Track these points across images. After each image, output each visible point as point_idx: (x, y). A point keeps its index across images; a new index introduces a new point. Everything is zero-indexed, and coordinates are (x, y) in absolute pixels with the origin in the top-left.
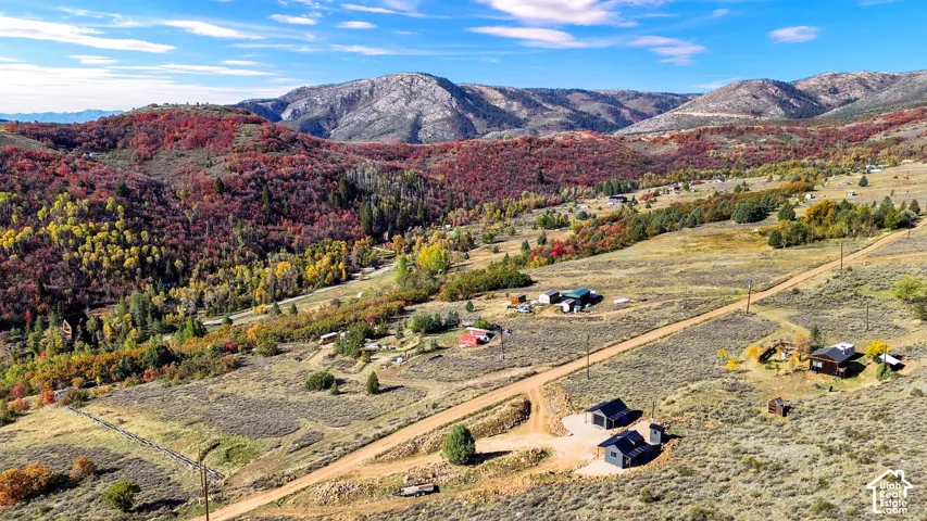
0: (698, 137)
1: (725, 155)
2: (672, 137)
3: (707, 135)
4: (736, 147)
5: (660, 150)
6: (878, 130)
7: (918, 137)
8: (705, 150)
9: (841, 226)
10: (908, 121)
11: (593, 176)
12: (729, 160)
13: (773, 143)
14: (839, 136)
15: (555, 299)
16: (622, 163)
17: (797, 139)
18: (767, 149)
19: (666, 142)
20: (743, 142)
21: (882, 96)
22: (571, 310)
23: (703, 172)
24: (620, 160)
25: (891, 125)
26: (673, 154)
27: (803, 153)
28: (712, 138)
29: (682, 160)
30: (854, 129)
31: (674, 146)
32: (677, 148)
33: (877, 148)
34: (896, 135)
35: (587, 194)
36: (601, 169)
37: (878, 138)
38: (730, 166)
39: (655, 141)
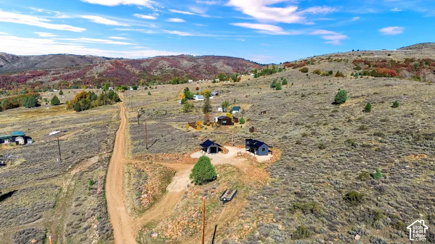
6: (29, 78)
7: (49, 81)
10: (41, 75)
14: (13, 80)
21: (16, 65)
22: (26, 142)
25: (34, 76)
30: (18, 77)
33: (33, 85)
34: (39, 80)
37: (31, 81)
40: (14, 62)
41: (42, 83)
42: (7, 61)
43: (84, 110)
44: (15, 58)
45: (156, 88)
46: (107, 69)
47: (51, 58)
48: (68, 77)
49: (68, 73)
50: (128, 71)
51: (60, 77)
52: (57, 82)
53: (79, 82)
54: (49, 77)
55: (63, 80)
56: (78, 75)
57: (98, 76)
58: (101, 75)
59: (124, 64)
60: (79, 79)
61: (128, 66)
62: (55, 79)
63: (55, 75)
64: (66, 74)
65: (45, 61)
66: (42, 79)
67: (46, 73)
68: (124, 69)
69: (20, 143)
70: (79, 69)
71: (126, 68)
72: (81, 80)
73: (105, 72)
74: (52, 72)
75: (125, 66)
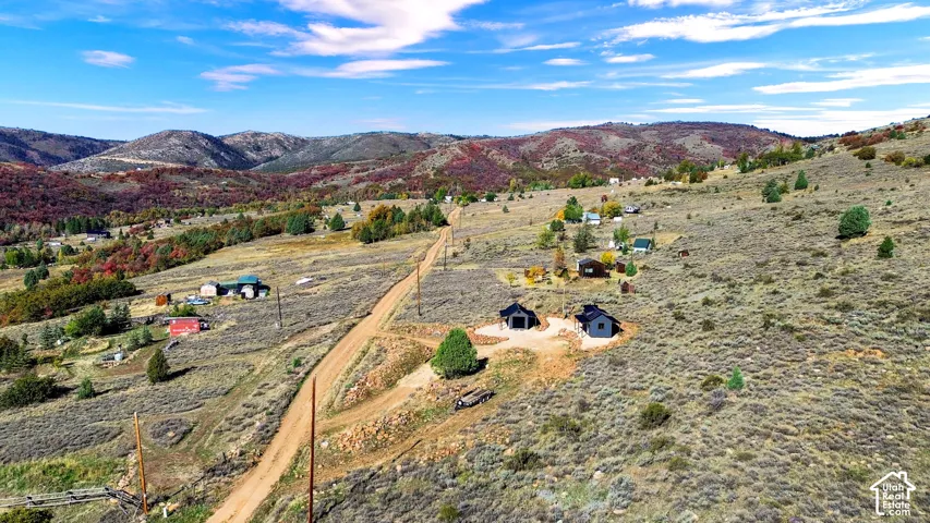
0: (157, 176)
1: (191, 195)
2: (129, 175)
3: (166, 175)
4: (198, 188)
5: (118, 188)
6: (316, 179)
7: (349, 185)
8: (168, 189)
9: (396, 228)
10: (337, 173)
11: (45, 213)
12: (197, 201)
13: (233, 186)
14: (289, 182)
15: (221, 291)
16: (77, 199)
17: (254, 183)
18: (230, 191)
19: (122, 180)
20: (205, 184)
21: (299, 155)
22: (256, 295)
23: (177, 211)
24: (74, 195)
25: (325, 175)
26: (135, 192)
27: (264, 196)
28: (174, 178)
29: (148, 199)
30: (299, 177)
31: (134, 186)
32: (138, 186)
33: (322, 193)
34: (334, 183)
35: (46, 232)
36: (53, 205)
37: (319, 185)
38: (201, 206)
39: (109, 178)
40: (296, 150)
41: (336, 188)
42: (285, 148)
43: (376, 240)
44: (300, 143)
45: (531, 197)
46: (453, 160)
47: (359, 140)
48: (381, 177)
49: (382, 169)
50: (492, 163)
51: (368, 176)
52: (362, 186)
53: (399, 185)
54: (351, 177)
55: (371, 183)
56: (399, 173)
57: (435, 175)
58: (440, 171)
59: (486, 149)
60: (400, 180)
61: (494, 152)
62: (359, 180)
63: (361, 174)
64: (378, 170)
65: (348, 147)
66: (338, 181)
67: (345, 170)
68: (485, 158)
69: (247, 295)
70: (401, 160)
71: (489, 156)
72: (404, 182)
73: (448, 166)
74: (356, 168)
75: (488, 152)
